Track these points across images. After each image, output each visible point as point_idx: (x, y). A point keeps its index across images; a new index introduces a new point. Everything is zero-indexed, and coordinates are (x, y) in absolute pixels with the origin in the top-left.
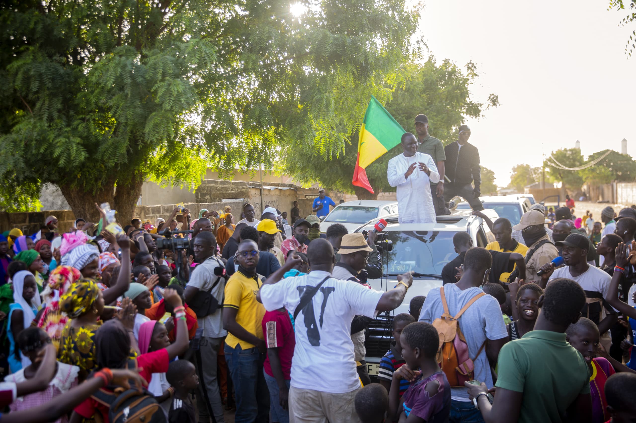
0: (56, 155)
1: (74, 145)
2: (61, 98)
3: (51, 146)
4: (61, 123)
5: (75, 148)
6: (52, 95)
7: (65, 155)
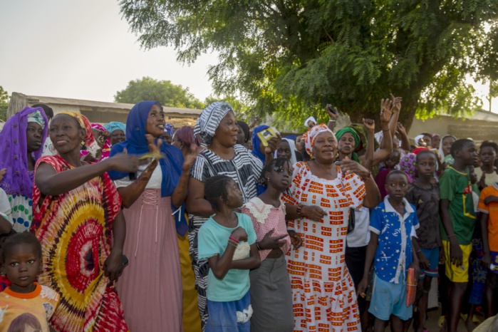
0: (355, 74)
1: (371, 64)
2: (359, 27)
3: (351, 65)
4: (358, 48)
5: (372, 66)
6: (353, 24)
7: (364, 72)
